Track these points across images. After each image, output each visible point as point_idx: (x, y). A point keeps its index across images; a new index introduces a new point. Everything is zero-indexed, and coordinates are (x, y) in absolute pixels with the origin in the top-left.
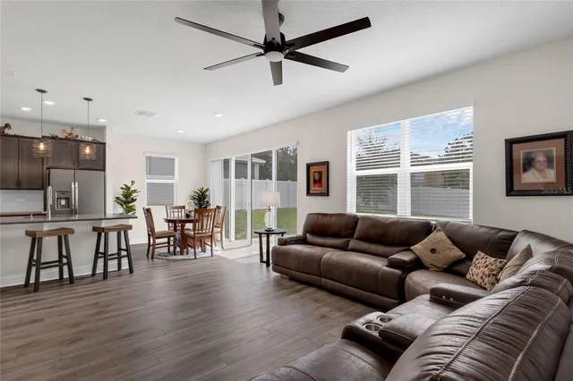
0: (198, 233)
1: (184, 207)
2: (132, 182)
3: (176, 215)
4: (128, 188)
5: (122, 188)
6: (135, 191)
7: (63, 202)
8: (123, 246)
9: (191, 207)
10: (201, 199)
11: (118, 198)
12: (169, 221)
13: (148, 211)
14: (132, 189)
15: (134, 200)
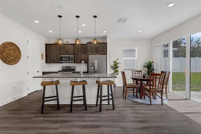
0: (153, 89)
1: (141, 71)
2: (117, 59)
3: (137, 75)
4: (116, 62)
5: (113, 62)
6: (118, 63)
7: (92, 68)
8: (110, 93)
9: (145, 71)
10: (149, 66)
11: (112, 66)
12: (134, 79)
13: (123, 73)
14: (117, 62)
15: (118, 67)
